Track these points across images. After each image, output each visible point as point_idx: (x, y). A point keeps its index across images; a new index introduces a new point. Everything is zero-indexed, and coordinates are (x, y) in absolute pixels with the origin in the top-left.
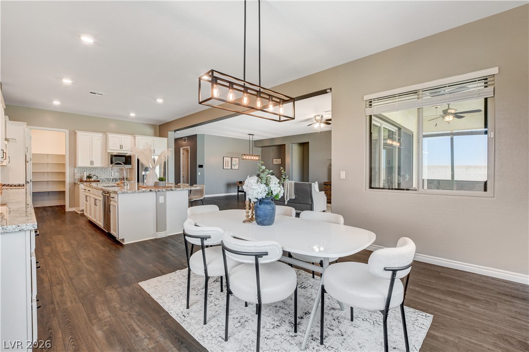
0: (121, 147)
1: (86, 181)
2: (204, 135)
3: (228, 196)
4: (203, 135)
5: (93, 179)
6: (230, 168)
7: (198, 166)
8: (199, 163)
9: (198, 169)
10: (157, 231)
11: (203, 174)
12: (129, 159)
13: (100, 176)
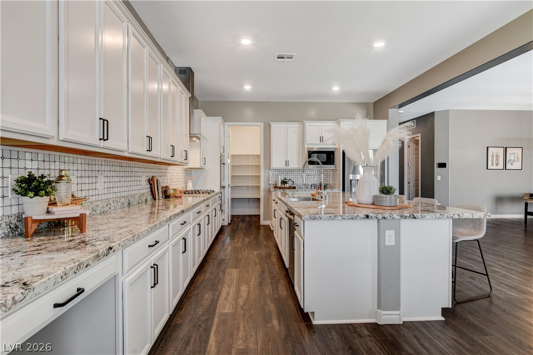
0: (321, 139)
1: (280, 188)
2: (449, 110)
3: (496, 220)
4: (447, 112)
5: (287, 185)
6: (501, 166)
7: (436, 165)
8: (438, 160)
9: (437, 170)
10: (379, 307)
11: (445, 179)
12: (332, 156)
13: (297, 181)
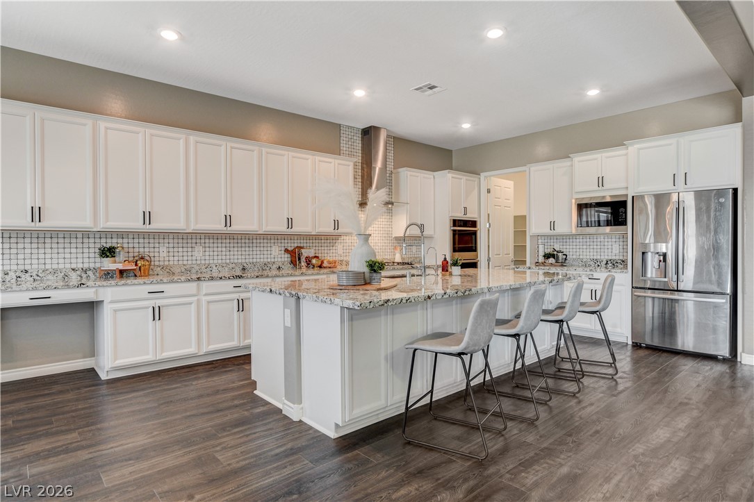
0: (601, 182)
1: (542, 264)
12: (622, 209)
13: (581, 253)
